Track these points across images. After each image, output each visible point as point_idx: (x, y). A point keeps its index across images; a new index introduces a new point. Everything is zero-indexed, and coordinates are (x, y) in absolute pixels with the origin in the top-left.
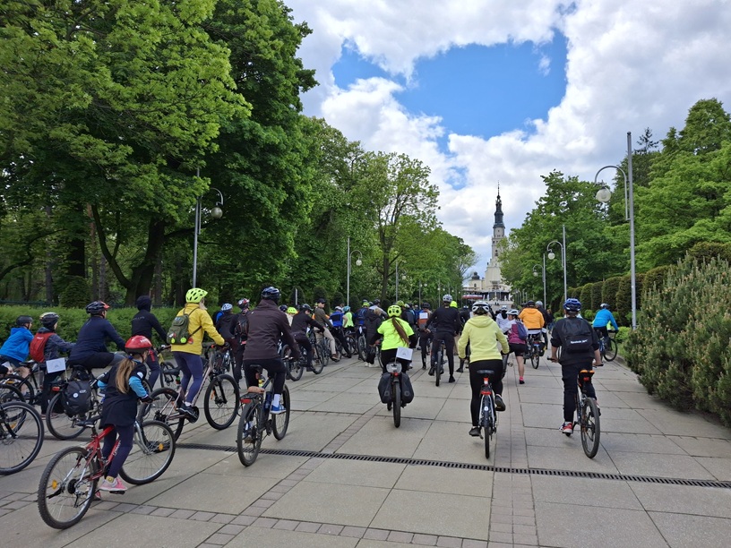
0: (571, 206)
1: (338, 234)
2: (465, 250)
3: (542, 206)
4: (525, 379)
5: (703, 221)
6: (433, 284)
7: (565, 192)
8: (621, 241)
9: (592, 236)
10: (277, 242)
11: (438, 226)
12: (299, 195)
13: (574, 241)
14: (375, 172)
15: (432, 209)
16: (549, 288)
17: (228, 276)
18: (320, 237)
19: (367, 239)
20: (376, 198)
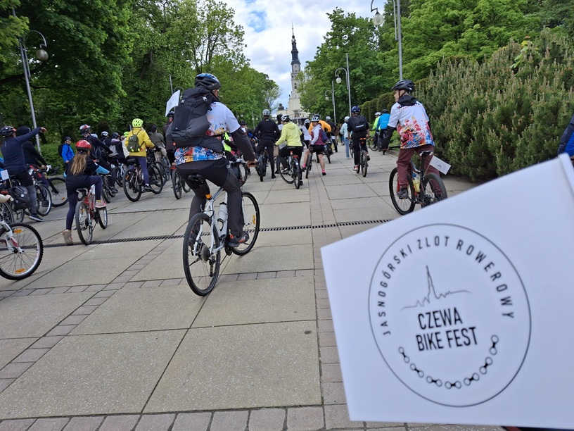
0: (351, 39)
1: (160, 74)
2: (270, 85)
3: (329, 40)
4: (326, 171)
5: (449, 43)
6: (248, 116)
7: (346, 27)
8: (389, 66)
9: (368, 63)
10: (105, 82)
11: (246, 63)
12: (118, 35)
13: (355, 68)
14: (186, 14)
15: (240, 47)
16: (338, 109)
17: (66, 119)
18: (144, 78)
19: (187, 77)
20: (190, 39)
